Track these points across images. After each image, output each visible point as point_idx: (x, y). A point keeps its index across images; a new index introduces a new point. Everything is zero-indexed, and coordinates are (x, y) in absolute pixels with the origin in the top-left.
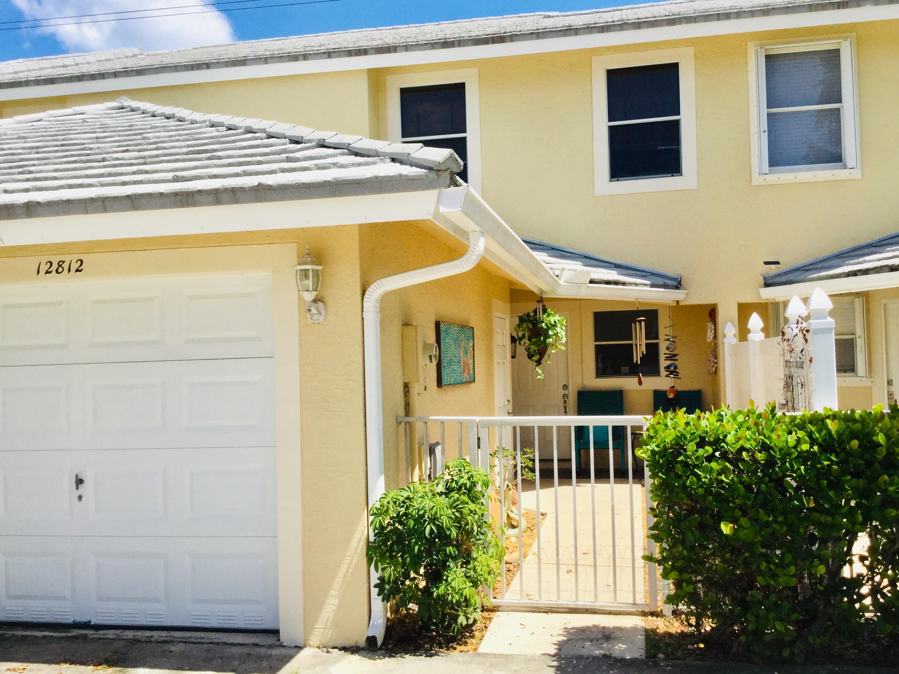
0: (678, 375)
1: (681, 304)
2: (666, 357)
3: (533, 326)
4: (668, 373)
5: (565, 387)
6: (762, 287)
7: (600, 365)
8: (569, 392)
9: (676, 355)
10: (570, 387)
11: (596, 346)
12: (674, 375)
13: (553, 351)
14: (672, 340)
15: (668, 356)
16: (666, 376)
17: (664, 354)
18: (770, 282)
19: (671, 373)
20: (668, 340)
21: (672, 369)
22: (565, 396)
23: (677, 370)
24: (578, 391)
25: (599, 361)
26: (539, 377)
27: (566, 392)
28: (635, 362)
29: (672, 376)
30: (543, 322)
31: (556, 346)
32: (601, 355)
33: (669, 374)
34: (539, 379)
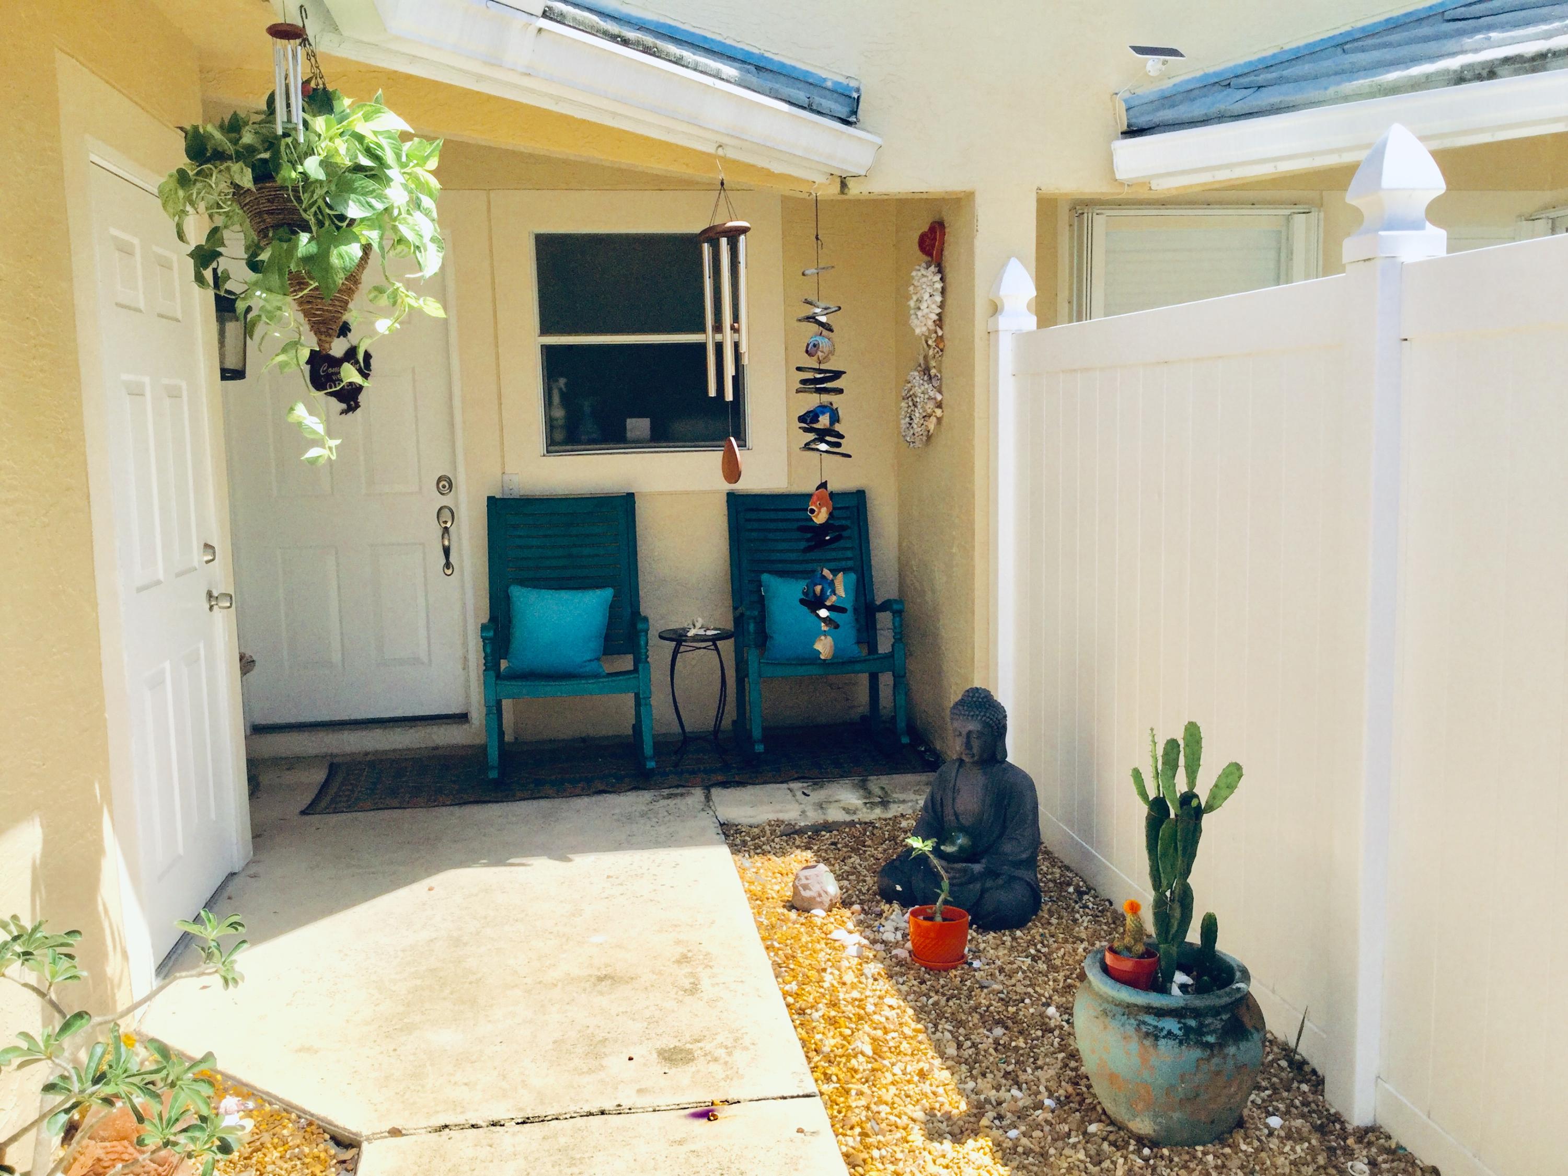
0: (838, 445)
1: (855, 189)
2: (804, 382)
3: (256, 180)
4: (811, 436)
5: (445, 484)
6: (1117, 139)
7: (559, 413)
8: (456, 499)
9: (837, 375)
10: (461, 482)
11: (549, 352)
12: (828, 443)
13: (383, 325)
14: (823, 319)
15: (809, 375)
16: (807, 447)
17: (799, 369)
18: (1142, 121)
19: (822, 435)
20: (812, 319)
21: (824, 421)
22: (446, 514)
23: (837, 427)
24: (491, 499)
25: (556, 399)
26: (313, 453)
27: (446, 501)
28: (712, 393)
29: (823, 447)
30: (311, 152)
31: (395, 295)
32: (562, 381)
33: (814, 441)
34: (313, 461)
